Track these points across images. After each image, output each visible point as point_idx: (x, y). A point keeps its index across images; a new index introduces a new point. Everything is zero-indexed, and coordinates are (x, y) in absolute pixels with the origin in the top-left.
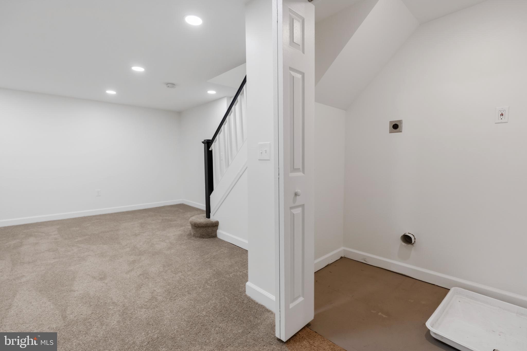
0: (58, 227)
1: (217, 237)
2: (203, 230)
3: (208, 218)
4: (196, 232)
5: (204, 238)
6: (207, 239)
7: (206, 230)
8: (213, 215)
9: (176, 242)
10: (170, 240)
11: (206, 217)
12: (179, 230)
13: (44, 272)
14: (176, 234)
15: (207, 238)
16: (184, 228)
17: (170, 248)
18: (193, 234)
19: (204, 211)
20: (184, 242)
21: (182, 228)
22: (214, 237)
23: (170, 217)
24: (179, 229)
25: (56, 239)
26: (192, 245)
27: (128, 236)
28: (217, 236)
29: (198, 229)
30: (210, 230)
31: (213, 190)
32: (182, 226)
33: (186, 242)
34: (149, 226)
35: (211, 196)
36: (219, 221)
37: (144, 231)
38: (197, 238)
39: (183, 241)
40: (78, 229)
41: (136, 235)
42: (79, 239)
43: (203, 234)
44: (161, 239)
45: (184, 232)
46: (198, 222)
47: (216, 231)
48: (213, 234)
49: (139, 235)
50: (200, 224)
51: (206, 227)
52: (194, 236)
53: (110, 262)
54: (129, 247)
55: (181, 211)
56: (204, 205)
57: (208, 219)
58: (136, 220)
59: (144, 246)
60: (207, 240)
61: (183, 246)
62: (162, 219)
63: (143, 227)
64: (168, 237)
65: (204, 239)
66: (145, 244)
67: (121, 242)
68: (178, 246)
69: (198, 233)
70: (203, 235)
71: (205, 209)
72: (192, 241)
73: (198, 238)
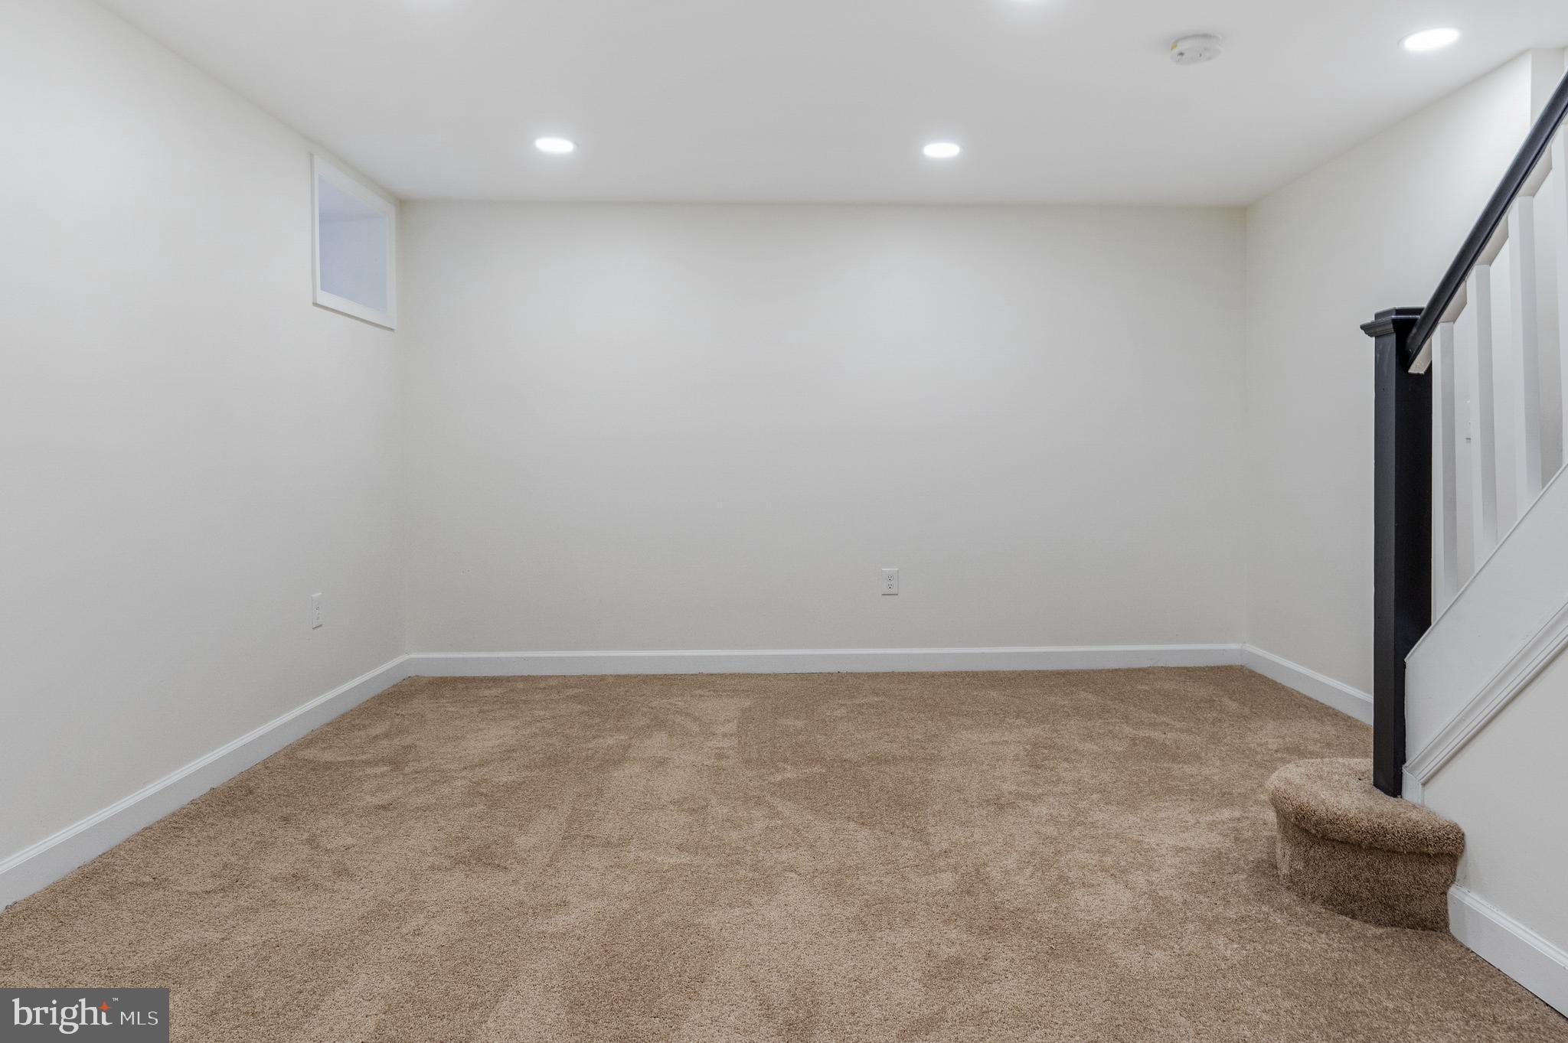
0: (747, 703)
1: (1448, 931)
2: (1350, 866)
3: (1387, 793)
4: (1307, 862)
5: (1353, 917)
6: (1380, 931)
7: (1370, 866)
8: (1424, 784)
9: (1185, 902)
10: (1155, 877)
11: (1376, 785)
12: (1212, 826)
13: (626, 905)
14: (1193, 844)
15: (1378, 923)
16: (1237, 814)
17: (1145, 935)
18: (1284, 870)
19: (1363, 727)
20: (1231, 914)
21: (1226, 814)
22: (1424, 928)
23: (1170, 735)
24: (1209, 818)
25: (720, 756)
26: (1275, 948)
27: (966, 801)
28: (1447, 925)
29: (1319, 852)
30: (1399, 874)
31: (1429, 624)
32: (1226, 798)
33: (1243, 919)
34: (1065, 765)
35: (1410, 660)
36: (1465, 829)
37: (1040, 791)
38: (1313, 900)
39: (1227, 903)
40: (800, 724)
41: (1000, 805)
42: (790, 774)
43: (1353, 891)
44: (1108, 860)
45: (1236, 839)
46: (1321, 811)
47: (1445, 893)
48: (1425, 909)
49: (1012, 805)
50: (1330, 822)
51: (1371, 849)
52: (1293, 882)
53: (853, 936)
54: (955, 869)
55: (1233, 706)
56: (1366, 696)
57: (1385, 804)
58: (1018, 722)
59: (1021, 882)
60: (1380, 938)
61: (1221, 940)
62: (1133, 739)
63: (1038, 767)
64: (1147, 851)
65: (1357, 925)
66: (1028, 872)
67: (931, 830)
68: (1191, 927)
69: (1321, 874)
70: (1354, 898)
71: (1367, 716)
72: (1278, 919)
73: (1317, 907)
